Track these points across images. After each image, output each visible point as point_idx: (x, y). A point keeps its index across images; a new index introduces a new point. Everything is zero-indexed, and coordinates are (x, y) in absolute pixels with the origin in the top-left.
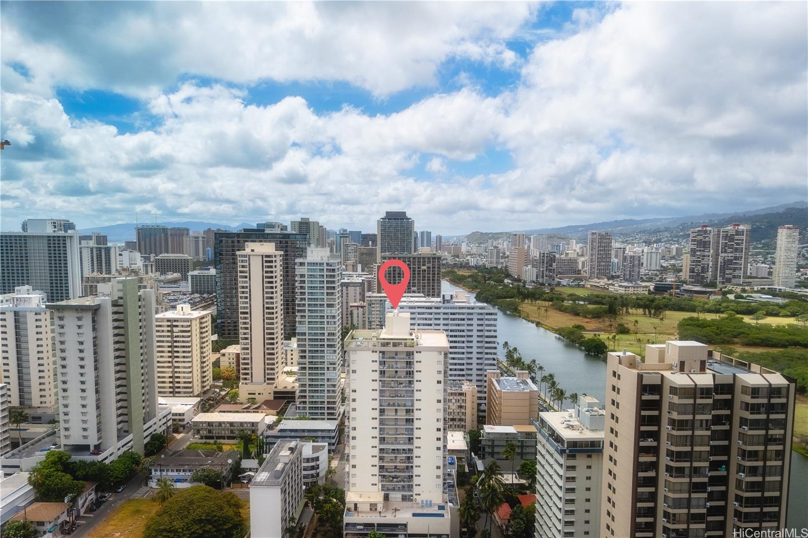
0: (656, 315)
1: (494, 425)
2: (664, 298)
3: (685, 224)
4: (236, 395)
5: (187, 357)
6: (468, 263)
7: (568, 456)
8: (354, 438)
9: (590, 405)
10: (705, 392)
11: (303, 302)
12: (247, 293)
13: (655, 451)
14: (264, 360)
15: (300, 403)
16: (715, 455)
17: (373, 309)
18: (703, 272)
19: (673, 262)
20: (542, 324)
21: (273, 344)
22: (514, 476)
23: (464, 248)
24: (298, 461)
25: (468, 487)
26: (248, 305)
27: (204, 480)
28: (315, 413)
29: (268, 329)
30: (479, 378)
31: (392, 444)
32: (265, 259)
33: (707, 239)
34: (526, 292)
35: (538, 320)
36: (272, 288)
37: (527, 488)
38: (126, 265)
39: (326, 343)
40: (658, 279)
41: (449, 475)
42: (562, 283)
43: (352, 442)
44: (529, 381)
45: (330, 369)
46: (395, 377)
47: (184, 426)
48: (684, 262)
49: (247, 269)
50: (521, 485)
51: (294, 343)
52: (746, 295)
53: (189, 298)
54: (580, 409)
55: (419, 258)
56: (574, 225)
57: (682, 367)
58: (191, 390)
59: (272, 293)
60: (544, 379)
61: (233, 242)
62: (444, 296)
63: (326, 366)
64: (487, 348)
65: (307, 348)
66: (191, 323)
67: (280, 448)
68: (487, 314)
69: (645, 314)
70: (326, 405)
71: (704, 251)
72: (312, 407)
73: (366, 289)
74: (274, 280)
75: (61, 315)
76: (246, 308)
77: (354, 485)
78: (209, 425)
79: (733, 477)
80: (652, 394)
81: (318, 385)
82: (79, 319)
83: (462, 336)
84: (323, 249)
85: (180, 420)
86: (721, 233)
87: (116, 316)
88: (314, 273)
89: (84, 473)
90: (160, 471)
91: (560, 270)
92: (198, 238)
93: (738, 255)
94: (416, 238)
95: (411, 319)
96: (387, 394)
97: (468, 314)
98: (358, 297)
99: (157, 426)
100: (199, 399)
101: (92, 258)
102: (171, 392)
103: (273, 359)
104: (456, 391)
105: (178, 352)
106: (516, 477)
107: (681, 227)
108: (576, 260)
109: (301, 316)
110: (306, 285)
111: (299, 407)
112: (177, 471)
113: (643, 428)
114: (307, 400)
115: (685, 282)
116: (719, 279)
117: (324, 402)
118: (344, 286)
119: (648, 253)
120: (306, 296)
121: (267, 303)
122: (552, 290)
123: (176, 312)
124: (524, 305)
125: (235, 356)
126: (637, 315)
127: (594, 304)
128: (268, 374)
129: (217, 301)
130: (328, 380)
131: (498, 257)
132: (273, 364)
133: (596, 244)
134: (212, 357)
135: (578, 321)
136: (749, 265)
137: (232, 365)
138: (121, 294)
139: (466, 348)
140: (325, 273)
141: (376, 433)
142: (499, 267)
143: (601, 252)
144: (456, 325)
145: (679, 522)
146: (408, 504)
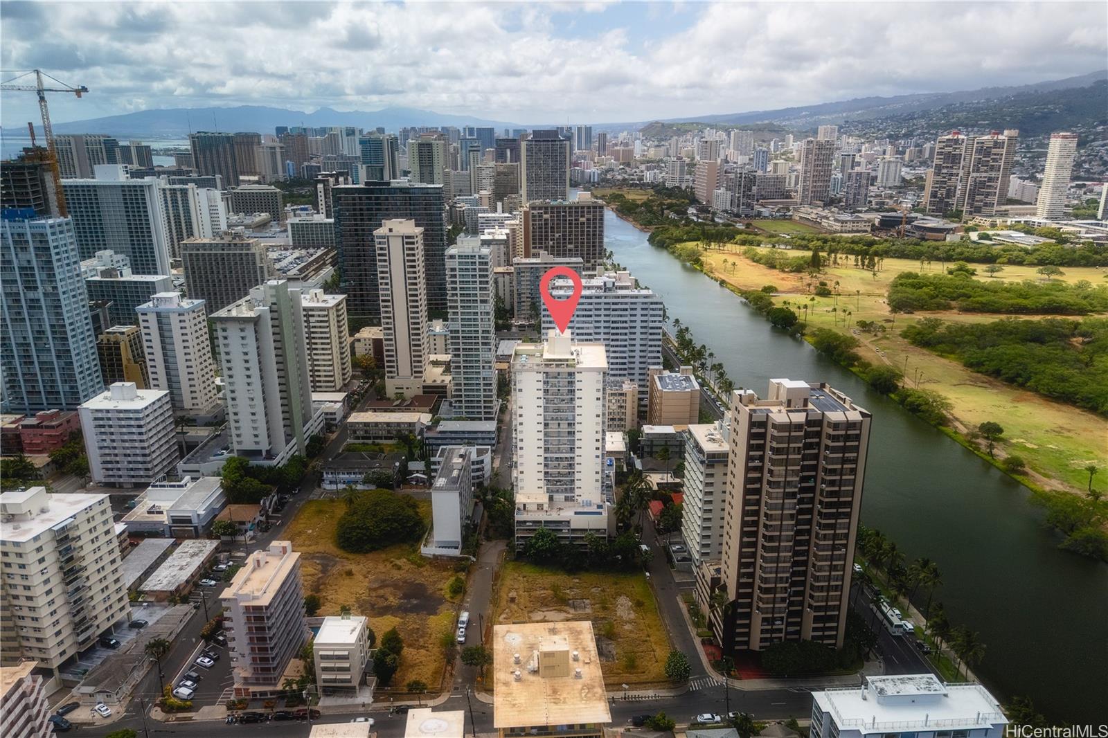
0: (869, 266)
1: (654, 424)
4: (384, 391)
5: (326, 349)
6: (642, 178)
7: (707, 465)
8: (521, 448)
10: (799, 427)
12: (388, 279)
13: (760, 469)
14: (410, 351)
15: (455, 401)
16: (804, 472)
18: (948, 196)
20: (727, 282)
22: (669, 475)
23: (638, 149)
24: (468, 466)
25: (626, 486)
26: (390, 292)
27: (376, 483)
28: (472, 413)
29: (412, 318)
30: (642, 377)
31: (556, 453)
32: (405, 240)
33: (957, 152)
34: (714, 229)
35: (723, 276)
36: (415, 272)
37: (677, 488)
39: (480, 341)
41: (608, 476)
43: (520, 452)
44: (692, 378)
45: (486, 368)
46: (558, 395)
49: (387, 252)
50: (674, 485)
51: (436, 327)
52: (994, 232)
54: (723, 424)
55: (577, 207)
57: (789, 404)
58: (333, 385)
59: (415, 278)
60: (714, 367)
61: (354, 199)
63: (481, 365)
65: (461, 346)
66: (328, 312)
68: (652, 303)
69: (856, 264)
70: (482, 404)
71: (952, 168)
72: (468, 406)
75: (224, 326)
76: (388, 295)
77: (522, 488)
79: (819, 486)
80: (759, 428)
81: (473, 384)
82: (242, 330)
83: (625, 328)
85: (332, 419)
86: (976, 145)
88: (465, 267)
89: (266, 477)
90: (332, 474)
91: (763, 193)
92: (274, 148)
93: (993, 174)
96: (551, 410)
98: (503, 257)
99: (314, 427)
100: (343, 395)
103: (420, 350)
104: (616, 391)
105: (316, 344)
106: (671, 477)
108: (787, 177)
110: (457, 280)
111: (454, 405)
112: (348, 473)
113: (752, 453)
114: (463, 399)
116: (966, 207)
117: (481, 401)
120: (458, 292)
121: (410, 290)
122: (749, 224)
123: (308, 297)
125: (372, 341)
128: (415, 367)
130: (484, 379)
131: (682, 172)
132: (420, 356)
134: (349, 342)
137: (369, 351)
138: (274, 300)
139: (628, 340)
140: (477, 267)
141: (541, 444)
142: (683, 187)
143: (819, 168)
144: (619, 316)
145: (775, 520)
146: (571, 504)
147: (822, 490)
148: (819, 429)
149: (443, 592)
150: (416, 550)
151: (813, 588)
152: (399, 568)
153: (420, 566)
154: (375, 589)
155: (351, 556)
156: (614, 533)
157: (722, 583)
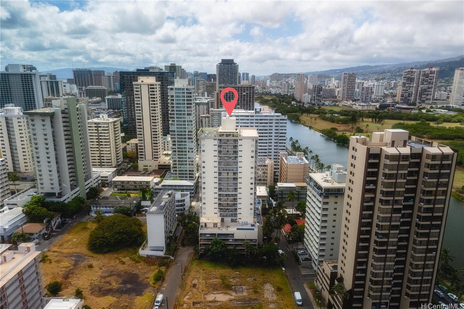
0: (379, 122)
1: (283, 183)
2: (385, 112)
3: (400, 68)
4: (137, 167)
5: (107, 145)
6: (271, 92)
7: (325, 197)
8: (204, 188)
9: (339, 169)
10: (405, 157)
11: (173, 112)
12: (140, 108)
13: (374, 191)
14: (152, 147)
15: (173, 171)
16: (408, 193)
17: (214, 118)
18: (409, 96)
19: (391, 91)
20: (313, 128)
21: (156, 138)
22: (294, 210)
23: (268, 83)
24: (173, 201)
25: (268, 215)
26: (141, 115)
27: (120, 212)
28: (182, 176)
29: (153, 129)
30: (275, 157)
31: (226, 191)
32: (150, 87)
33: (413, 76)
34: (304, 109)
35: (310, 125)
36: (155, 104)
37: (301, 216)
38: (68, 91)
39: (187, 137)
40: (382, 101)
41: (257, 209)
42: (326, 104)
43: (203, 191)
44: (304, 158)
45: (190, 152)
46: (227, 154)
47: (108, 184)
48: (398, 91)
49: (140, 93)
50: (298, 215)
51: (169, 138)
52: (433, 110)
53: (107, 112)
54: (333, 171)
55: (241, 88)
56: (334, 69)
57: (393, 144)
58: (110, 164)
59: (155, 107)
60: (313, 158)
61: (131, 77)
62: (256, 109)
63: (187, 150)
64: (280, 140)
65: (176, 140)
66: (109, 125)
67: (163, 194)
68: (281, 120)
69: (373, 121)
70: (188, 172)
71: (410, 84)
72: (180, 173)
73: (210, 107)
74: (156, 99)
75: (32, 118)
76: (140, 116)
77: (205, 213)
78: (122, 183)
79: (417, 205)
80: (374, 159)
81: (183, 161)
82: (43, 121)
83: (266, 133)
84: (185, 80)
85: (105, 180)
86: (422, 73)
87: (64, 120)
88: (179, 95)
89: (54, 208)
90: (96, 207)
91: (325, 96)
92: (110, 76)
93: (430, 86)
94: (240, 77)
95: (237, 123)
96: (223, 164)
97: (270, 120)
98: (205, 111)
99: (93, 183)
100: (115, 169)
101: (48, 88)
102: (99, 165)
103: (157, 146)
104: (262, 164)
105: (102, 142)
106: (295, 210)
107: (398, 70)
108: (334, 90)
109: (172, 121)
110: (175, 102)
111: (173, 173)
112: (105, 207)
113: (368, 179)
114: (177, 169)
115: (397, 103)
116: (418, 101)
117: (187, 170)
118: (197, 105)
119: (377, 85)
120: (175, 109)
121: (152, 113)
122: (319, 108)
123: (99, 119)
124: (303, 117)
125: (135, 145)
126: (368, 122)
127: (344, 116)
128: (155, 155)
129: (123, 114)
130: (189, 158)
131: (288, 88)
132: (157, 149)
133: (347, 80)
134: (122, 146)
135: (334, 125)
136: (436, 92)
137: (134, 150)
138: (66, 106)
139: (268, 140)
140: (186, 95)
141: (217, 185)
142: (289, 94)
143: (349, 85)
144: (263, 126)
145: (385, 230)
146: (235, 223)
147: (420, 208)
148: (418, 160)
149: (149, 280)
150: (136, 252)
151: (409, 281)
152: (124, 263)
153: (137, 262)
154: (105, 277)
155: (95, 255)
156: (261, 243)
157: (339, 276)
